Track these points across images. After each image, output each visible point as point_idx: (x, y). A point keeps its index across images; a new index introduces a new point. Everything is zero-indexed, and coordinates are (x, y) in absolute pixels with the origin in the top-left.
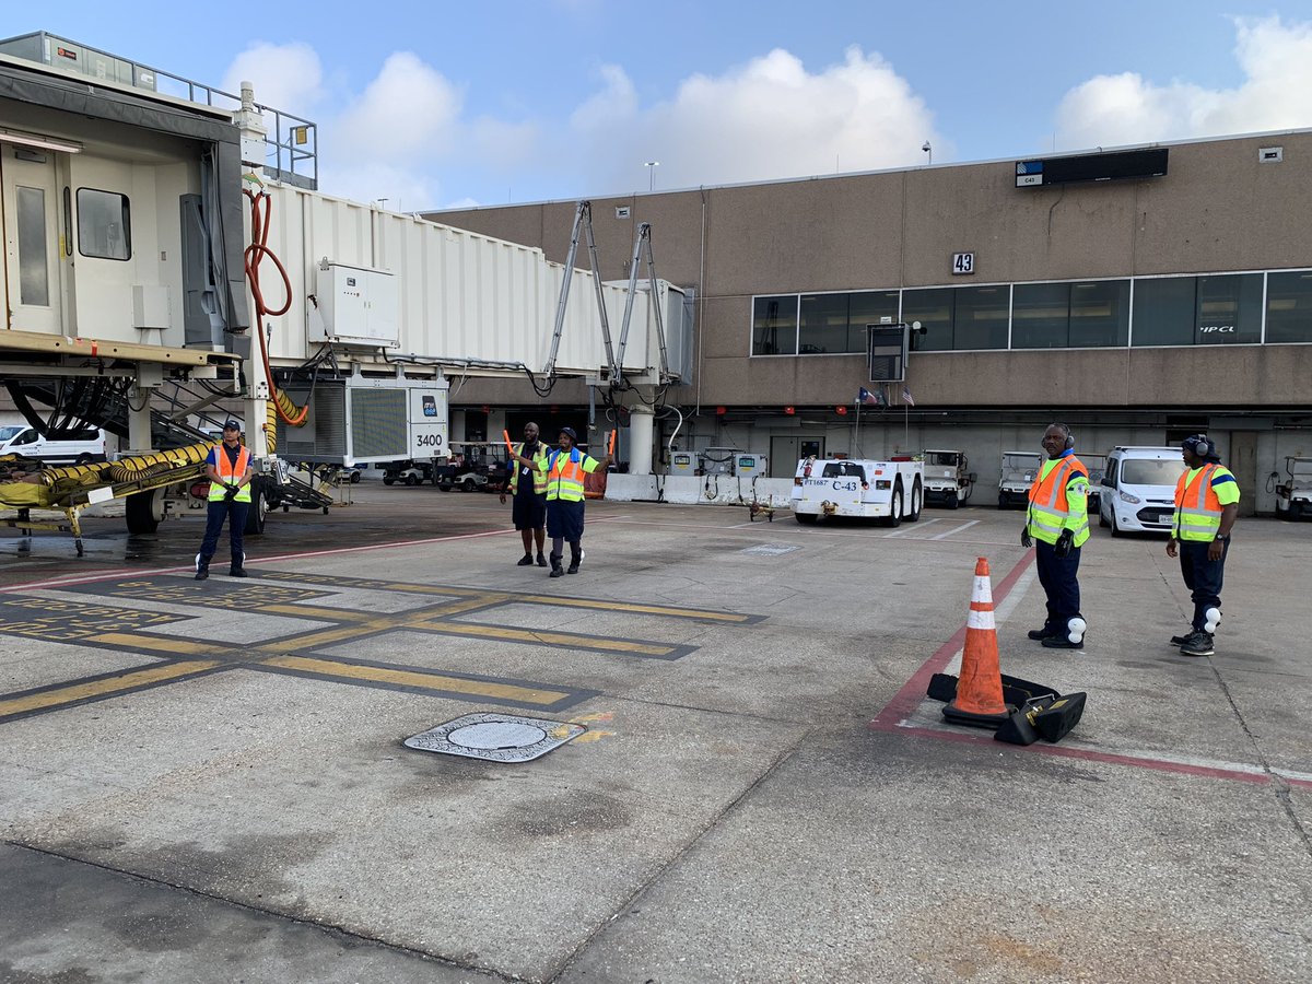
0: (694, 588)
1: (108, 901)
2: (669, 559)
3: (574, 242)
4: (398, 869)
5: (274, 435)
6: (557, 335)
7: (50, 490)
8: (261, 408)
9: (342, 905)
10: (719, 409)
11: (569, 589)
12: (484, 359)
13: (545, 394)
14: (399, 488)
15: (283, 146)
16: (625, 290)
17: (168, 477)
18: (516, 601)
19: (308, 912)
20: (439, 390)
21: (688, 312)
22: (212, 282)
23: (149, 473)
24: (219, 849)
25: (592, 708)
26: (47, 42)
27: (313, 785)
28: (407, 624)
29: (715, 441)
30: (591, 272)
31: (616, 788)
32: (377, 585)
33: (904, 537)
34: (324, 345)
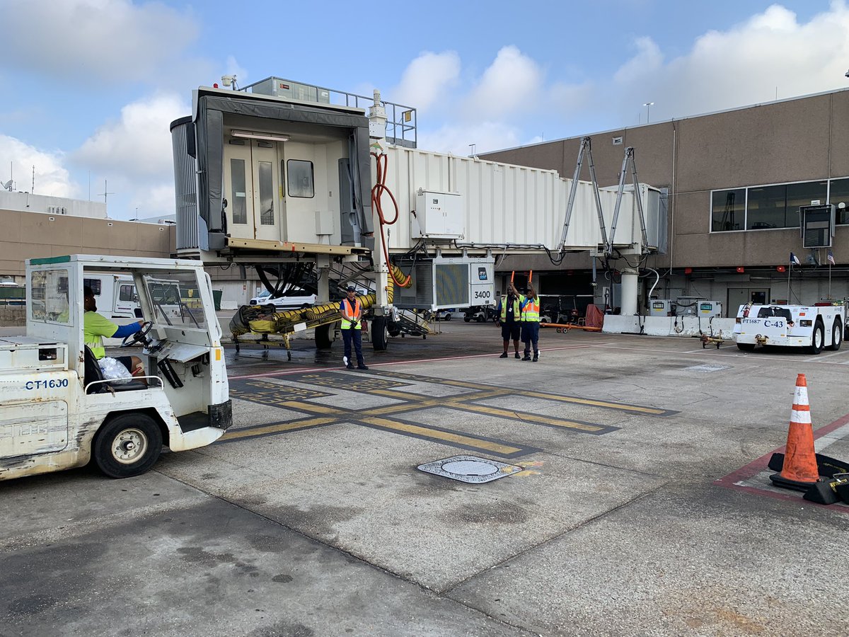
0: (637, 392)
1: (250, 527)
2: (629, 372)
3: (579, 164)
4: (389, 530)
5: (392, 293)
6: (566, 225)
7: (276, 324)
8: (384, 277)
9: (355, 543)
10: (686, 270)
11: (552, 388)
12: (517, 243)
13: (558, 263)
14: (473, 324)
15: (398, 124)
16: (616, 192)
17: (335, 317)
18: (514, 394)
19: (338, 544)
20: (489, 264)
21: (663, 205)
22: (355, 208)
23: (325, 315)
24: (305, 510)
25: (532, 458)
26: (275, 82)
27: (362, 484)
28: (445, 404)
29: (685, 293)
30: (591, 183)
31: (526, 502)
32: (437, 381)
33: (820, 361)
34: (420, 239)
